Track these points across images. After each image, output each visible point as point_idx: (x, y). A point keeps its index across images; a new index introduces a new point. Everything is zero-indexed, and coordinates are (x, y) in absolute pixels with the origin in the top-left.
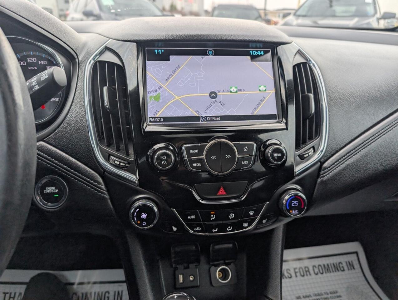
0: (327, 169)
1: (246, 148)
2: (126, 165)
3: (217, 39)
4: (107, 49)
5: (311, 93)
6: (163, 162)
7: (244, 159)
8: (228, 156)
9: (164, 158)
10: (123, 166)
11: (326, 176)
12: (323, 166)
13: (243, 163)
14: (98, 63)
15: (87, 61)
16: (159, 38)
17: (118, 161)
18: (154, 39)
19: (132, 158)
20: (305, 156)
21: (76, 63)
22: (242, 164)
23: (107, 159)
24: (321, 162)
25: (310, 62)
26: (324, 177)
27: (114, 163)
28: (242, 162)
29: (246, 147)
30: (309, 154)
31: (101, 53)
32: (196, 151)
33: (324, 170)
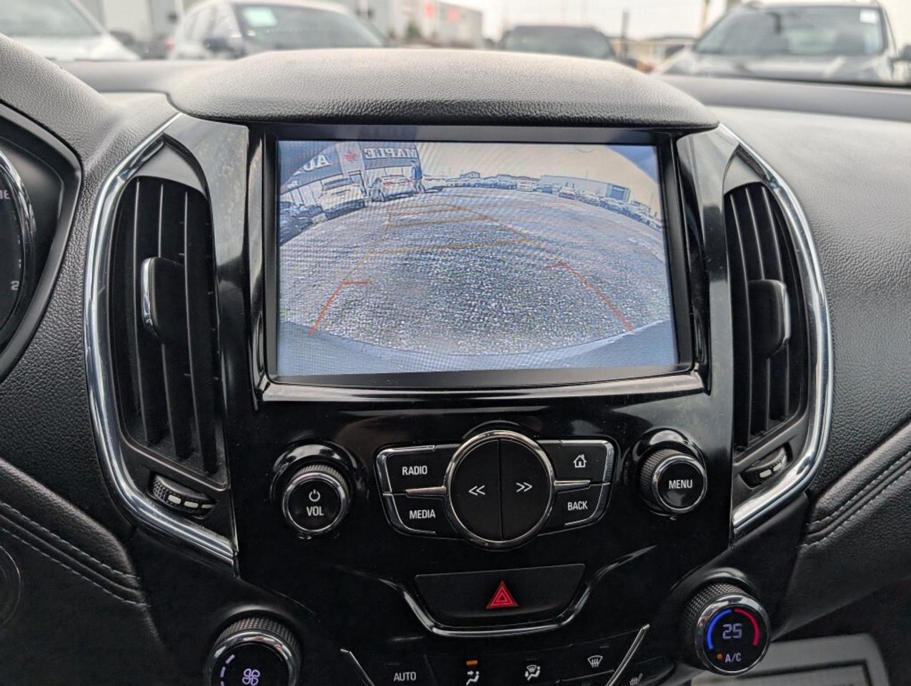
0: (829, 515)
1: (580, 459)
2: (204, 506)
3: (494, 114)
4: (167, 141)
5: (777, 278)
6: (310, 511)
7: (576, 495)
8: (524, 487)
9: (315, 496)
10: (192, 509)
11: (826, 536)
12: (817, 506)
13: (571, 507)
14: (138, 184)
15: (104, 177)
16: (314, 110)
17: (177, 495)
18: (299, 116)
19: (221, 485)
20: (763, 475)
21: (75, 179)
22: (569, 509)
23: (146, 486)
24: (811, 492)
25: (772, 184)
26: (820, 538)
27: (166, 499)
28: (570, 505)
29: (582, 457)
30: (775, 469)
32: (421, 470)
33: (820, 520)
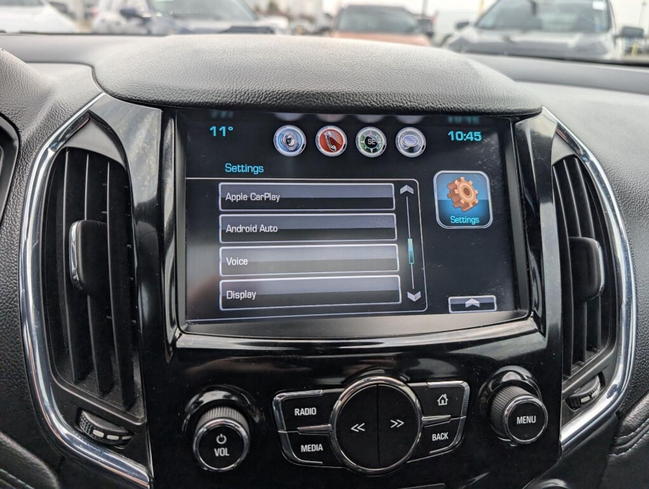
0: (634, 431)
1: (443, 398)
2: (124, 438)
3: (372, 105)
4: (91, 117)
5: (590, 237)
6: (218, 452)
7: (439, 428)
8: (397, 423)
9: (221, 440)
10: (114, 441)
11: (631, 445)
12: (624, 423)
13: (435, 438)
14: (67, 153)
15: (38, 147)
16: (219, 99)
17: (100, 430)
18: (207, 103)
19: (140, 418)
20: (583, 400)
21: (14, 148)
22: (433, 440)
23: (74, 421)
24: (618, 414)
25: (585, 159)
26: (625, 450)
27: (91, 432)
28: (434, 436)
29: (445, 396)
30: (593, 395)
31: (76, 128)
32: (311, 411)
33: (627, 435)
